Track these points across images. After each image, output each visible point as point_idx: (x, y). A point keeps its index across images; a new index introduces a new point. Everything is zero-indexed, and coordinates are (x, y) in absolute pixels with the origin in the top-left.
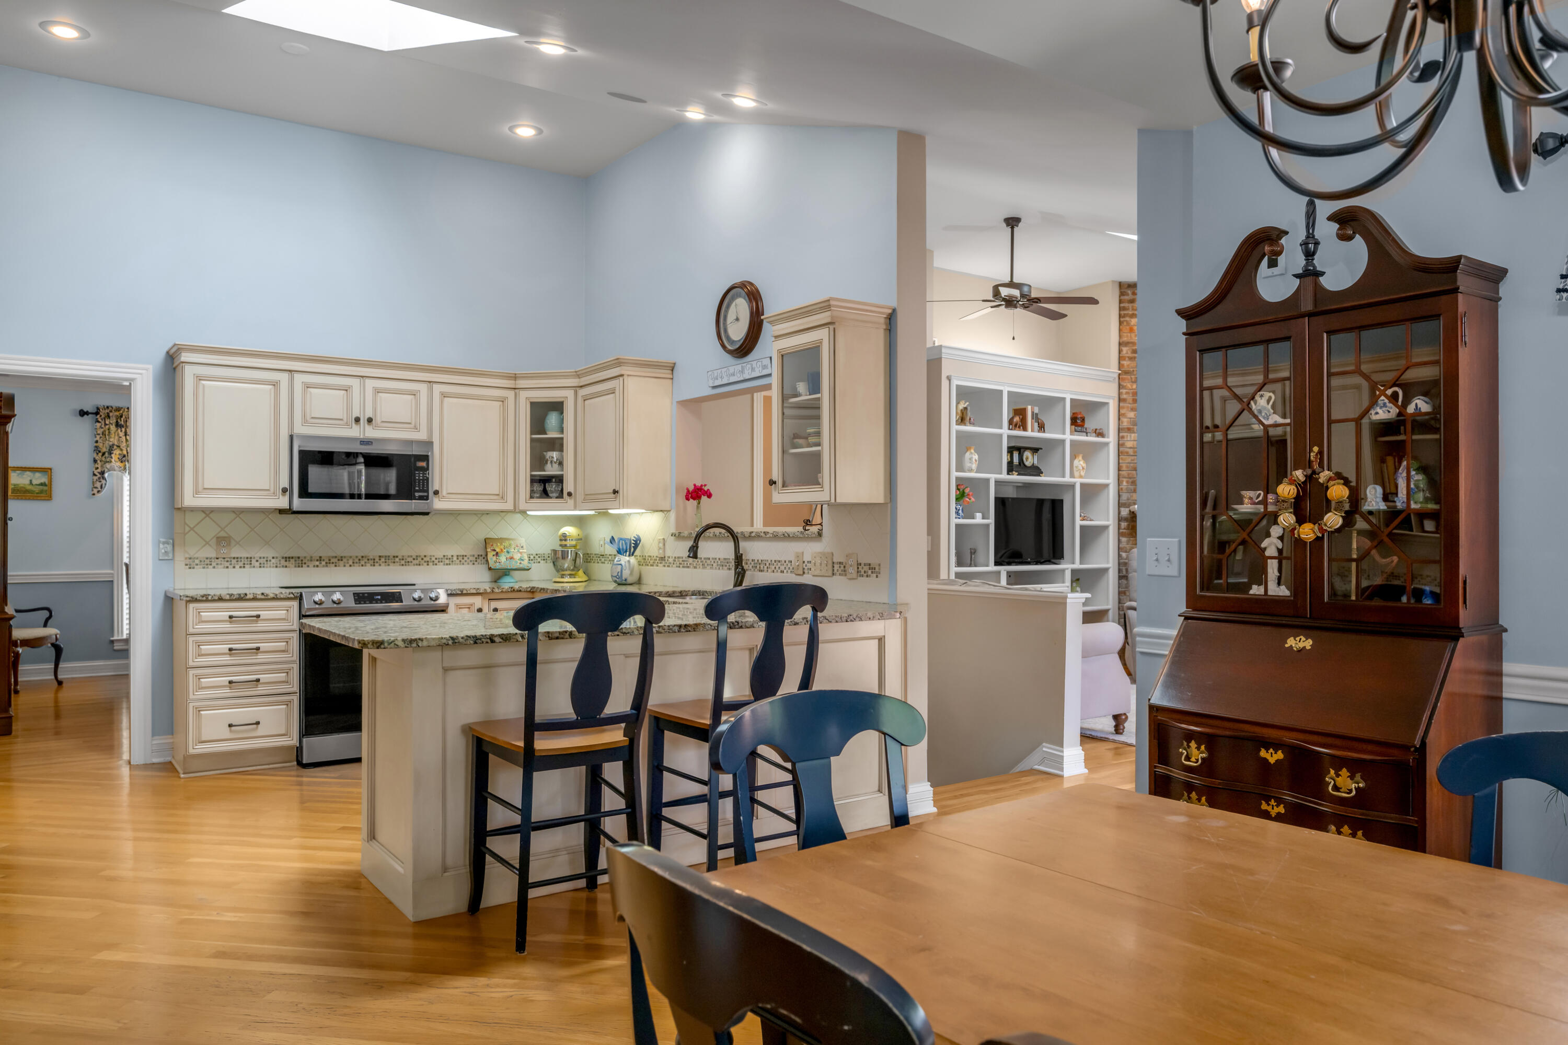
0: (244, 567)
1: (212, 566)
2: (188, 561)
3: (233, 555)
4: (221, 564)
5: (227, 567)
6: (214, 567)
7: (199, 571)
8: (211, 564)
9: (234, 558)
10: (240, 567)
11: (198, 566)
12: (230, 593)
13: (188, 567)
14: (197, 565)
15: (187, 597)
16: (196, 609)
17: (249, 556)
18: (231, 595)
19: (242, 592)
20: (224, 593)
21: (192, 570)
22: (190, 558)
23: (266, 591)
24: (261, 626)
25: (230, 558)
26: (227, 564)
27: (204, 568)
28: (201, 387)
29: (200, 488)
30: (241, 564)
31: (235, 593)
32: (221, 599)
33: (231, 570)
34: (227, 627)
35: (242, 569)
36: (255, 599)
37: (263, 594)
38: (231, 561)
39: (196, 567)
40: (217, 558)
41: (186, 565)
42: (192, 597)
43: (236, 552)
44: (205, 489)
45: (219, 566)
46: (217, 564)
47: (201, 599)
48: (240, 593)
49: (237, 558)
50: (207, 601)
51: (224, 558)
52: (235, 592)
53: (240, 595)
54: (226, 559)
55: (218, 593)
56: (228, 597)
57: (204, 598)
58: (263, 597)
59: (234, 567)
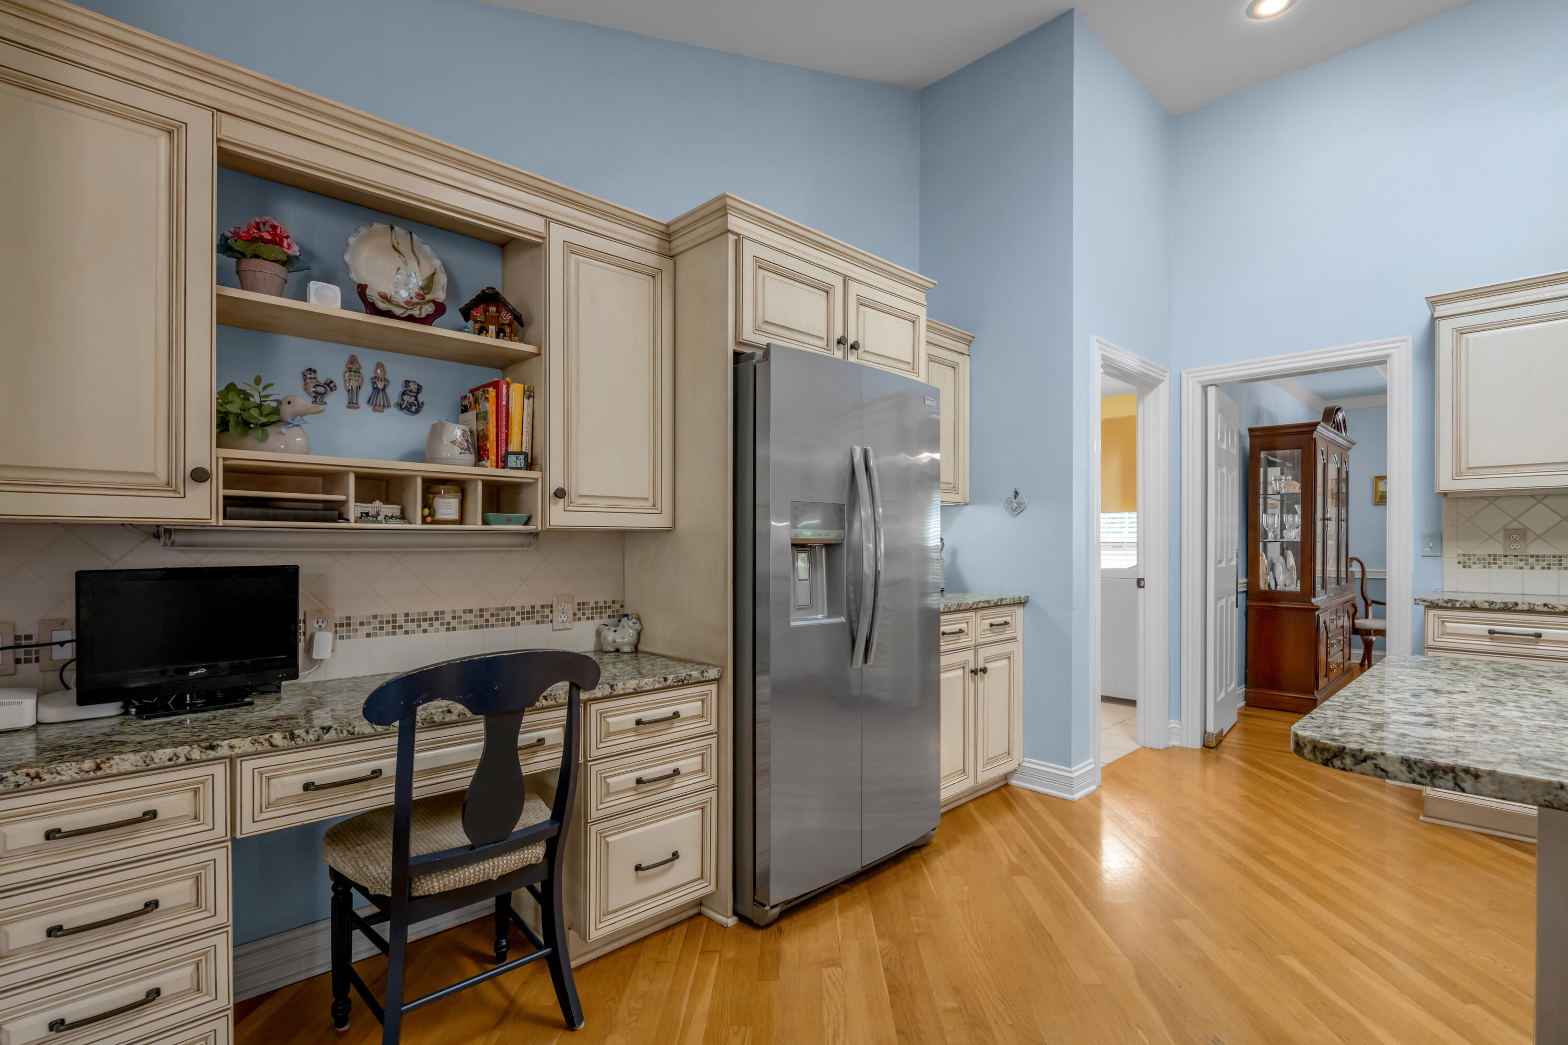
0: (1549, 568)
1: (1497, 566)
2: (1461, 559)
3: (1530, 553)
4: (1511, 564)
5: (1521, 568)
6: (1500, 567)
7: (1477, 570)
8: (1495, 564)
9: (1532, 556)
10: (1543, 568)
11: (1477, 565)
12: (1491, 600)
13: (1461, 565)
14: (1474, 563)
15: (1424, 601)
16: (1439, 618)
17: (1557, 553)
18: (1491, 603)
19: (1510, 600)
20: (1479, 599)
21: (1467, 569)
22: (1464, 555)
23: (1552, 601)
24: (1542, 648)
25: (1525, 556)
26: (1522, 564)
27: (1484, 567)
28: (1463, 342)
29: (1463, 468)
30: (1545, 564)
31: (1498, 601)
32: (1474, 607)
33: (1527, 571)
34: (1487, 645)
35: (1546, 571)
36: (1531, 611)
37: (1545, 605)
38: (1527, 560)
39: (1472, 565)
40: (1506, 556)
41: (1459, 563)
42: (1431, 602)
43: (1534, 549)
44: (1469, 468)
45: (1508, 566)
46: (1505, 563)
47: (1444, 604)
48: (1505, 601)
49: (1538, 556)
50: (1454, 608)
51: (1516, 556)
52: (1498, 599)
53: (1506, 603)
54: (1519, 558)
55: (1470, 598)
56: (1486, 606)
57: (1450, 605)
58: (1546, 609)
59: (1532, 568)
